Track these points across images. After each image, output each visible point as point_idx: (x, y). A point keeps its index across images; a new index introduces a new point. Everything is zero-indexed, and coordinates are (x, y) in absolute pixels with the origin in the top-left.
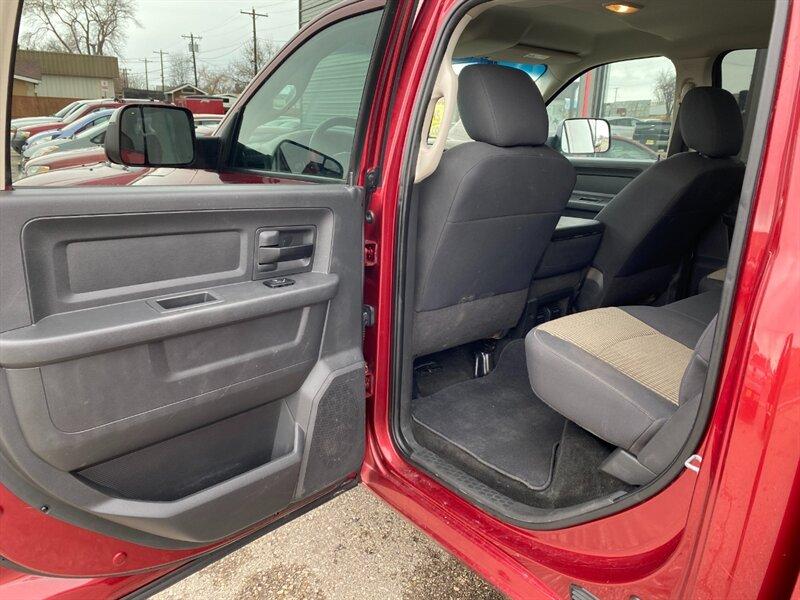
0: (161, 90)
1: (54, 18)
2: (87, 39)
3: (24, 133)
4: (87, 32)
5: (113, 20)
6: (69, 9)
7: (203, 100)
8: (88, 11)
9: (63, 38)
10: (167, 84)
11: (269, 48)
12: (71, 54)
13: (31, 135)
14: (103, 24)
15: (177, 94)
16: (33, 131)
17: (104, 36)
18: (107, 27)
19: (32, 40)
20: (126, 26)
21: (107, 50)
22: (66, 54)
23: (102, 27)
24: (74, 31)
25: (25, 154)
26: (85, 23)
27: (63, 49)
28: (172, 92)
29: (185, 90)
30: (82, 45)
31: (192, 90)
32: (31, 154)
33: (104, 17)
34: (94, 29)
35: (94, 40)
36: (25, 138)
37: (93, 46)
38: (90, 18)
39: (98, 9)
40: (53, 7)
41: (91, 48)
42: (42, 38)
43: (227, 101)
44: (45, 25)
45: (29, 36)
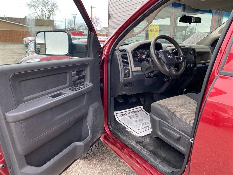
0: (65, 29)
1: (37, 10)
2: (46, 15)
3: (28, 42)
4: (46, 13)
5: (53, 10)
6: (41, 7)
7: (77, 32)
8: (46, 8)
9: (39, 15)
10: (67, 28)
11: (96, 17)
12: (41, 20)
13: (30, 42)
14: (50, 11)
15: (70, 30)
16: (31, 41)
17: (50, 14)
18: (51, 12)
19: (31, 16)
20: (56, 12)
21: (51, 18)
22: (40, 20)
23: (50, 12)
24: (42, 13)
25: (28, 48)
26: (45, 11)
27: (39, 18)
28: (68, 30)
29: (72, 29)
30: (44, 17)
31: (74, 29)
32: (30, 48)
33: (50, 9)
34: (48, 12)
35: (47, 16)
36: (28, 43)
37: (47, 17)
38: (47, 10)
39: (49, 7)
40: (37, 7)
41: (47, 18)
42: (34, 15)
43: (83, 32)
44: (34, 12)
45: (30, 14)
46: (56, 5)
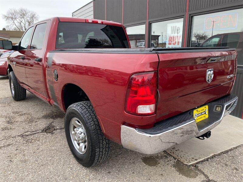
1: (15, 22)
2: (25, 27)
4: (25, 25)
6: (20, 19)
8: (25, 19)
9: (18, 27)
12: (20, 31)
18: (31, 23)
19: (9, 28)
23: (29, 24)
24: (21, 25)
26: (24, 22)
27: (18, 30)
30: (24, 29)
33: (30, 21)
34: (27, 24)
35: (27, 27)
38: (26, 21)
39: (28, 18)
40: (15, 18)
42: (12, 27)
44: (13, 23)
45: (8, 26)
46: (36, 16)
